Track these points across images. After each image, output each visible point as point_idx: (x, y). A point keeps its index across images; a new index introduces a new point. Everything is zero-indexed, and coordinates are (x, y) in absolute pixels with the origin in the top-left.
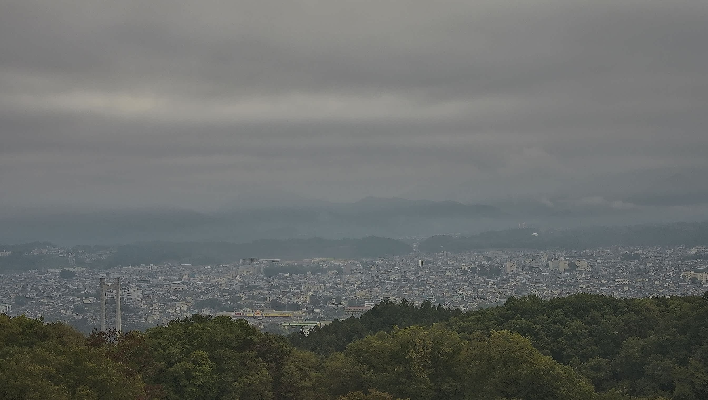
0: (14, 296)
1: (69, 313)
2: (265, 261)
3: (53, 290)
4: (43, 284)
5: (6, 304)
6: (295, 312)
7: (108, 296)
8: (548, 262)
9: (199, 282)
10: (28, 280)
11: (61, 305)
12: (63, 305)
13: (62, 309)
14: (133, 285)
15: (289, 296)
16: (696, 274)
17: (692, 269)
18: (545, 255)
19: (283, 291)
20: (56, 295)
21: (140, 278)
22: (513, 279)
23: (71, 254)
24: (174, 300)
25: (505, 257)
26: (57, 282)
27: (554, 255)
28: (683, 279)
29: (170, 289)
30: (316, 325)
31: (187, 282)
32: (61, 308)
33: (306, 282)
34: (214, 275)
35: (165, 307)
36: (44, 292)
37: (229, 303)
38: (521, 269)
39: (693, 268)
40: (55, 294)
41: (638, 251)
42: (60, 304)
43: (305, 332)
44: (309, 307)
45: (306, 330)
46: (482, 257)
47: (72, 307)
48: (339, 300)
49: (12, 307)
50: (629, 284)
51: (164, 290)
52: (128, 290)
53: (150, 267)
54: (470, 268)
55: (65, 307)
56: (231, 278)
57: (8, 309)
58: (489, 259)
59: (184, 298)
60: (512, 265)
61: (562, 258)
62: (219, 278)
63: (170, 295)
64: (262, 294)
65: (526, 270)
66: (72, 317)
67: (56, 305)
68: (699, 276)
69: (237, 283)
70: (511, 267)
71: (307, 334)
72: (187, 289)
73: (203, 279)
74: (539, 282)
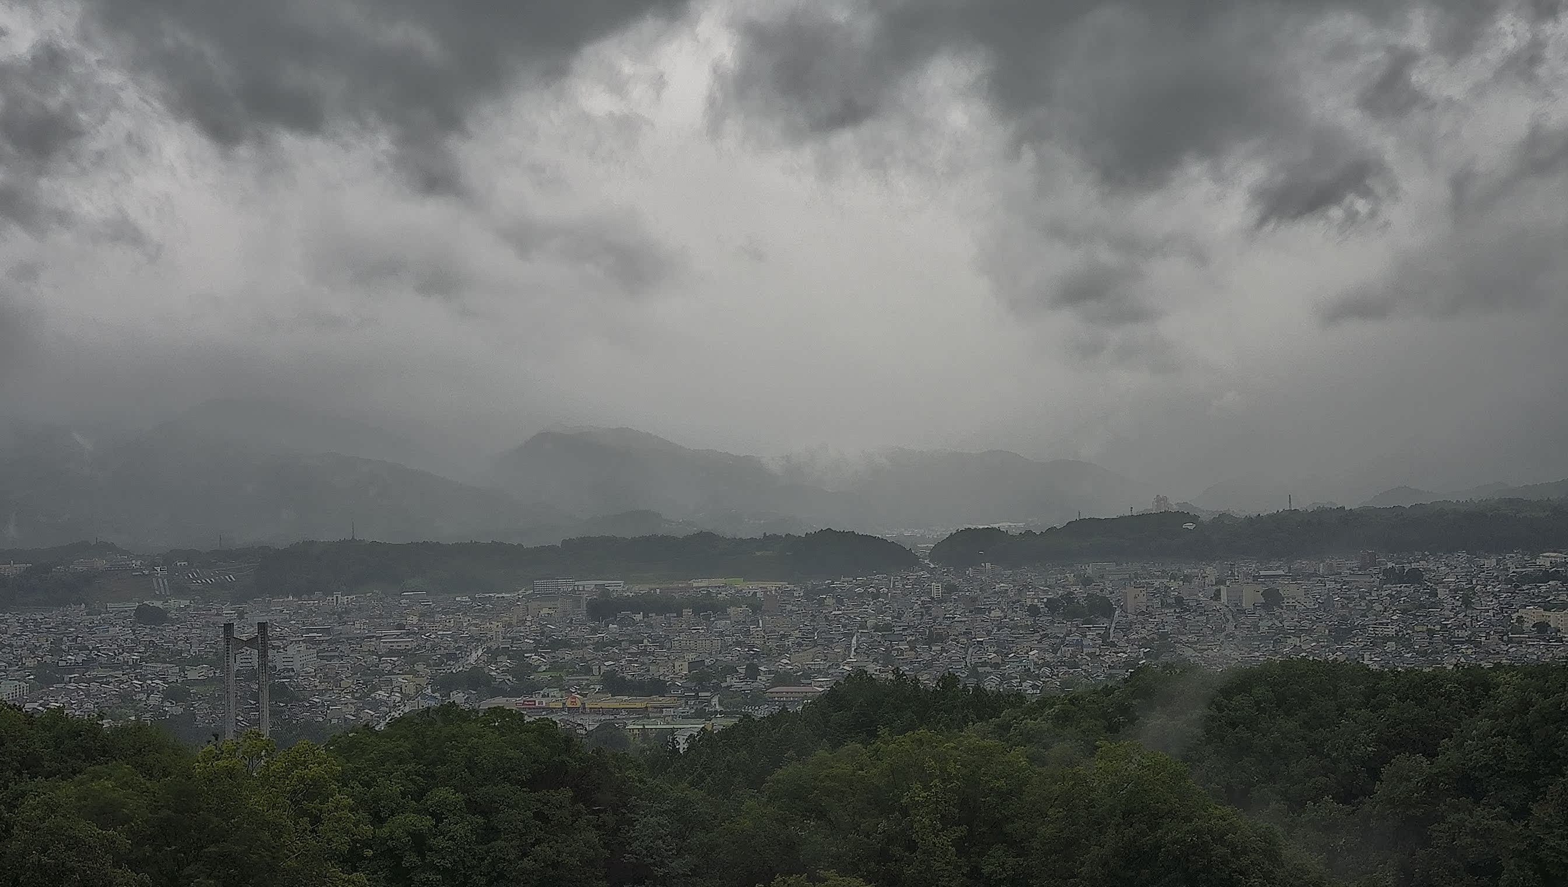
0: (32, 663)
1: (155, 699)
2: (589, 586)
3: (120, 650)
4: (98, 637)
5: (14, 680)
6: (655, 700)
7: (242, 663)
8: (1218, 588)
9: (445, 631)
10: (63, 628)
11: (137, 682)
12: (140, 683)
13: (139, 692)
14: (295, 639)
15: (643, 664)
16: (1548, 613)
17: (1539, 604)
18: (1212, 572)
19: (628, 651)
20: (126, 660)
21: (313, 624)
22: (1140, 626)
23: (159, 570)
24: (387, 672)
25: (1121, 577)
26: (128, 632)
27: (1230, 572)
28: (1517, 624)
29: (378, 648)
30: (703, 727)
31: (417, 631)
32: (136, 690)
33: (681, 631)
34: (478, 617)
35: (367, 687)
36: (99, 654)
37: (509, 680)
38: (1157, 602)
39: (1540, 600)
40: (124, 659)
41: (1418, 564)
42: (135, 682)
43: (677, 742)
44: (686, 687)
45: (681, 739)
46: (1071, 577)
47: (161, 687)
48: (753, 672)
49: (28, 688)
50: (1398, 635)
51: (365, 648)
52: (286, 649)
53: (335, 600)
54: (1045, 600)
55: (146, 688)
56: (514, 622)
57: (20, 691)
58: (1086, 582)
59: (409, 667)
60: (1138, 595)
61: (1249, 579)
62: (488, 624)
63: (380, 660)
64: (583, 659)
65: (1169, 606)
66: (161, 711)
67: (127, 683)
68: (1554, 618)
69: (528, 633)
70: (1135, 598)
71: (682, 747)
72: (417, 646)
73: (453, 625)
74: (1198, 632)
